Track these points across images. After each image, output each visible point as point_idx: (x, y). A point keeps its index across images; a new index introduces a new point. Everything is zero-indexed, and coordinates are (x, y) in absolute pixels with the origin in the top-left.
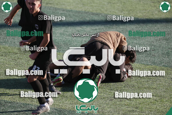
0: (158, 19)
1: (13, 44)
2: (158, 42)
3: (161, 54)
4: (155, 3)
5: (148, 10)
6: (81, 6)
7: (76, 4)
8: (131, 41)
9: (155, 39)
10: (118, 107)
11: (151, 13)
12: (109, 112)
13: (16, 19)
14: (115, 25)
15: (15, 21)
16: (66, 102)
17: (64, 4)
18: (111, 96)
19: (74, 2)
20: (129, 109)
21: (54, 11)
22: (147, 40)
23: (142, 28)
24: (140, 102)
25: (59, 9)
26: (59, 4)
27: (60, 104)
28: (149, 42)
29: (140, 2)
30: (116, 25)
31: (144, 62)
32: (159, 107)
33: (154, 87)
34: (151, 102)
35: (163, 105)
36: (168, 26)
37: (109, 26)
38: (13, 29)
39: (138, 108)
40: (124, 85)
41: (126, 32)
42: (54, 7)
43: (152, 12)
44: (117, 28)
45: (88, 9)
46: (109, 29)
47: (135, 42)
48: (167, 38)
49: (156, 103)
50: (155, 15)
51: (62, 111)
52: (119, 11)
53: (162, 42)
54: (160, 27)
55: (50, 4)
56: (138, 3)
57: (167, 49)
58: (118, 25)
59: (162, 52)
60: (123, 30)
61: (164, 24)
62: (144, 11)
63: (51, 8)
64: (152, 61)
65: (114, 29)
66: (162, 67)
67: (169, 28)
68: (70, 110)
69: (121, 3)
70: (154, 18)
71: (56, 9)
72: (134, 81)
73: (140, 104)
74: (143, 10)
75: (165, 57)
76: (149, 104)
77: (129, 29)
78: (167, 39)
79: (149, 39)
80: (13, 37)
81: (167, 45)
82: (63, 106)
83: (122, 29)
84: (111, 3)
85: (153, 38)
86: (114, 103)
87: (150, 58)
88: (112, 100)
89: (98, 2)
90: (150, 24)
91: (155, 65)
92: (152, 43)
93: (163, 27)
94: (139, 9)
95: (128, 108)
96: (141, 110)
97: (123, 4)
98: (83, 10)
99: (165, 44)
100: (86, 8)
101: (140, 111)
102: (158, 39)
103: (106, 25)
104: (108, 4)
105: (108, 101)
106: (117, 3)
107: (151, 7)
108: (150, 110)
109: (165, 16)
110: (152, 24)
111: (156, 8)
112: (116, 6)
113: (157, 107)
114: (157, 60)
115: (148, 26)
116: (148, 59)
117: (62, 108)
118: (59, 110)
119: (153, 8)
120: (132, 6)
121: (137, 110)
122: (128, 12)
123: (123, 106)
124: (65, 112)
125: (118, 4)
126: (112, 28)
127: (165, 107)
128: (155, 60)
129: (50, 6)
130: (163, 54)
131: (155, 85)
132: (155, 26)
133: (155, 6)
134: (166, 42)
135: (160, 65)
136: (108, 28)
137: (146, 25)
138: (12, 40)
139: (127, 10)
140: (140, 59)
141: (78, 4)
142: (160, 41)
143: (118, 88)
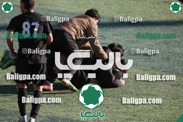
0: (158, 21)
1: (3, 48)
2: (157, 45)
3: (161, 58)
4: (155, 4)
5: (148, 12)
6: (76, 7)
7: (71, 5)
8: (129, 44)
9: (154, 43)
10: (115, 115)
11: (150, 15)
12: (105, 120)
13: (7, 21)
14: (111, 27)
15: (6, 24)
16: (60, 110)
17: (58, 6)
18: (108, 103)
19: (69, 3)
20: (126, 117)
21: (47, 13)
22: (145, 43)
23: (140, 31)
24: (138, 110)
25: (52, 11)
26: (52, 5)
27: (53, 112)
28: (148, 46)
29: (139, 3)
30: (113, 28)
31: (143, 68)
32: (158, 115)
33: (153, 94)
34: (150, 110)
35: (163, 113)
36: (169, 29)
37: (105, 28)
38: (3, 32)
39: (136, 116)
40: (121, 91)
41: (123, 36)
42: (47, 9)
43: (152, 14)
44: (114, 31)
45: (83, 10)
46: (106, 32)
47: (133, 46)
48: (168, 41)
49: (155, 110)
50: (154, 17)
51: (56, 119)
52: (116, 12)
53: (162, 46)
54: (160, 30)
55: (43, 5)
56: (137, 5)
57: (167, 53)
58: (115, 28)
59: (162, 57)
60: (120, 33)
61: (164, 27)
62: (143, 13)
63: (44, 10)
64: (151, 66)
65: (111, 32)
66: (162, 73)
67: (169, 31)
68: (64, 118)
69: (119, 5)
70: (153, 20)
71: (49, 10)
72: (131, 88)
73: (139, 111)
74: (142, 11)
75: (165, 62)
76: (147, 112)
77: (127, 32)
78: (167, 43)
79: (148, 42)
80: (3, 41)
81: (167, 49)
82: (56, 114)
83: (120, 31)
84: (107, 4)
85: (152, 42)
86: (110, 110)
87: (149, 63)
88: (109, 107)
89: (94, 3)
90: (149, 27)
91: (154, 70)
92: (152, 47)
93: (163, 30)
94: (138, 11)
95: (125, 115)
96: (140, 118)
97: (120, 5)
98: (79, 12)
99: (165, 48)
100: (82, 10)
101: (138, 119)
102: (158, 42)
103: (103, 27)
104: (104, 6)
105: (104, 108)
106: (114, 4)
107: (150, 9)
108: (149, 118)
109: (165, 18)
110: (151, 26)
111: (155, 10)
112: (113, 8)
113: (156, 115)
114: (156, 65)
115: (147, 29)
116: (147, 64)
117: (55, 116)
118: (51, 118)
119: (152, 9)
120: (130, 7)
121: (135, 118)
122: (126, 14)
123: (120, 114)
124: (58, 120)
125: (115, 6)
126: (109, 31)
127: (165, 115)
128: (154, 65)
129: (43, 7)
130: (163, 58)
131: (154, 91)
132: (155, 29)
133: (154, 8)
134: (167, 46)
135: (159, 71)
136: (104, 30)
137: (146, 28)
138: (3, 43)
139: (125, 12)
140: (138, 64)
141: (73, 5)
142: (159, 45)
143: (115, 95)
